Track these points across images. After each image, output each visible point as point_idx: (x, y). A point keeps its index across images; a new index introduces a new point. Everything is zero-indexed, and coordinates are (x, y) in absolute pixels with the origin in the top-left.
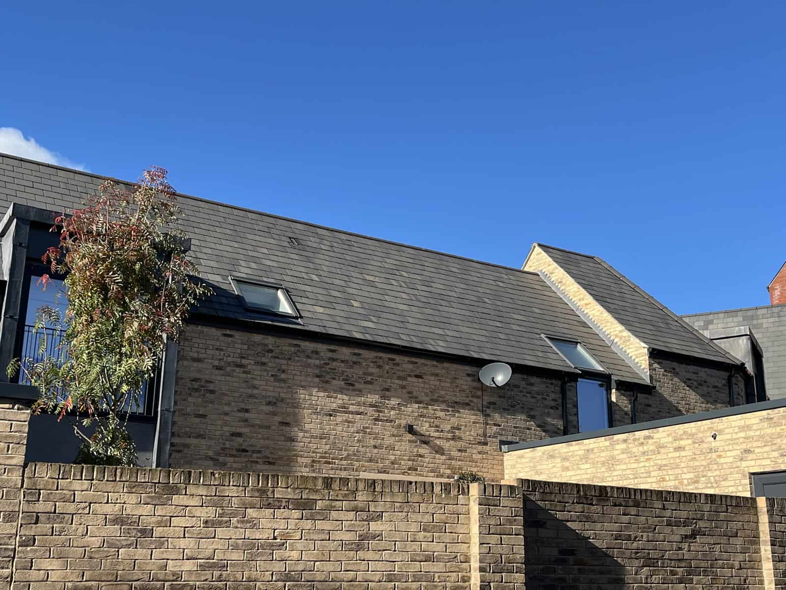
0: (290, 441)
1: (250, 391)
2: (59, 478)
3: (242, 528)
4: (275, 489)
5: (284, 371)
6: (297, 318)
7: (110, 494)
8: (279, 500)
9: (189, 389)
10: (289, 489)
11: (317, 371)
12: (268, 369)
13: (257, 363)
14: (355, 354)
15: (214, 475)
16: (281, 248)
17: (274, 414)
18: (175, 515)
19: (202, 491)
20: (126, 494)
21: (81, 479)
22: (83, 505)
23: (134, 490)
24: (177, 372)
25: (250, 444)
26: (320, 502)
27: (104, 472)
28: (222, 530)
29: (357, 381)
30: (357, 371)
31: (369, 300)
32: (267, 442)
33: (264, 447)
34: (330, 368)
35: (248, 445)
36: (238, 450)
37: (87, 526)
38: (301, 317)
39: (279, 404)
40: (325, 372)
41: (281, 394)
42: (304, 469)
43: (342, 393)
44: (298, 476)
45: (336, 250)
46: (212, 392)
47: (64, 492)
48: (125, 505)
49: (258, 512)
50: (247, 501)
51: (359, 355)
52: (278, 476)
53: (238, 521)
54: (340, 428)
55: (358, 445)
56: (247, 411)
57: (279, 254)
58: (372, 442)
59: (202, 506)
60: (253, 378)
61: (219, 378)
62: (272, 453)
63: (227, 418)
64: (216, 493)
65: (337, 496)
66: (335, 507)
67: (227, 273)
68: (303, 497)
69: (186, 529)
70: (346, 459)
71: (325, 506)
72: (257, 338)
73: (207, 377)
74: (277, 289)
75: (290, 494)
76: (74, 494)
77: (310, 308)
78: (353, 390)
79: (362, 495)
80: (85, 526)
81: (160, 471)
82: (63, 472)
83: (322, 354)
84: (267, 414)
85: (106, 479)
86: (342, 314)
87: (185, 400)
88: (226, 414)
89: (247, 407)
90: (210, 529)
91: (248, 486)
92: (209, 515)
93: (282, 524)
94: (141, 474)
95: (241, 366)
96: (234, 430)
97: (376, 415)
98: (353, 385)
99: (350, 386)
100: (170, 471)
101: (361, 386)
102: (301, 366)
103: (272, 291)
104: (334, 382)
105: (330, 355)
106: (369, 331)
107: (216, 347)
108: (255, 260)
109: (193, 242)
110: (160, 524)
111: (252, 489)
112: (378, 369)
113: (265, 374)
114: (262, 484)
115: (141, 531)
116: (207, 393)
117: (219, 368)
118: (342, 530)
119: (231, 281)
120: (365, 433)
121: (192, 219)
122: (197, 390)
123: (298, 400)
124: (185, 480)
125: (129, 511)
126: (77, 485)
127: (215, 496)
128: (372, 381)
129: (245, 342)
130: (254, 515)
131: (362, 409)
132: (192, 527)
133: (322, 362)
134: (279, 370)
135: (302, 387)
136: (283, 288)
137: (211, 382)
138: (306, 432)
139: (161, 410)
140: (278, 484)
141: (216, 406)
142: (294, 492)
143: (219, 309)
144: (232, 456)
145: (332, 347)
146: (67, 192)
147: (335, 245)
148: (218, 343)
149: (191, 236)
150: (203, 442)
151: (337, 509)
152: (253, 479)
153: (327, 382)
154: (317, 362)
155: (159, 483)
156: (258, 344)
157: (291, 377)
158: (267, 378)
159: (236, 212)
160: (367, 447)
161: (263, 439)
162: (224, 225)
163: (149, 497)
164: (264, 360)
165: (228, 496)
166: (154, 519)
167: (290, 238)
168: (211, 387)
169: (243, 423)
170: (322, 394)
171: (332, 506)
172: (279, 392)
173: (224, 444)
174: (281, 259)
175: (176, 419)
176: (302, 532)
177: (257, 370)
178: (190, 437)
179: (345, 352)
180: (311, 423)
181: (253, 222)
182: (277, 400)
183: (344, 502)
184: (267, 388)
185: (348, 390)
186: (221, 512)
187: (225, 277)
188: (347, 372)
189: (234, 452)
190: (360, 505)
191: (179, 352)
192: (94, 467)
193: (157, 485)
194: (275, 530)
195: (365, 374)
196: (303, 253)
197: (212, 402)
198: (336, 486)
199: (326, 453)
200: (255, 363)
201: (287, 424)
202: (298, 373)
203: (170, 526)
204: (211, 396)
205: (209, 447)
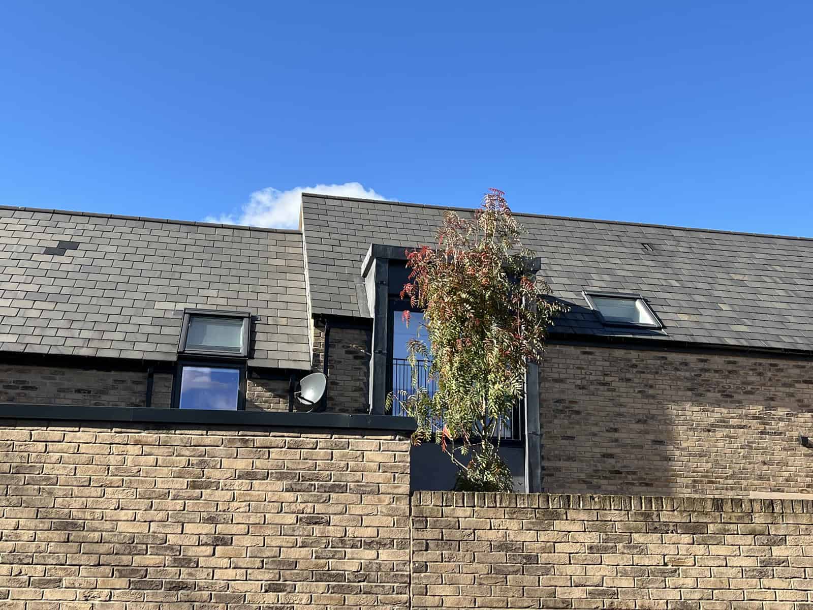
0: (666, 461)
1: (617, 409)
2: (442, 506)
3: (629, 554)
4: (660, 512)
5: (651, 387)
6: (660, 328)
7: (492, 520)
8: (666, 524)
9: (553, 411)
10: (676, 512)
11: (689, 384)
12: (634, 385)
13: (621, 380)
14: (729, 362)
15: (594, 499)
16: (635, 257)
17: (647, 432)
18: (558, 541)
19: (583, 516)
20: (508, 520)
21: (464, 506)
22: (468, 532)
23: (515, 516)
24: (540, 394)
25: (622, 465)
26: (711, 525)
27: (484, 499)
28: (609, 556)
29: (736, 392)
30: (734, 381)
31: (740, 302)
32: (641, 463)
33: (639, 468)
34: (702, 380)
35: (622, 467)
36: (611, 472)
37: (474, 552)
38: (664, 327)
39: (650, 422)
40: (697, 384)
41: (651, 411)
42: (685, 490)
43: (719, 406)
44: (683, 499)
45: (694, 250)
46: (578, 412)
47: (449, 519)
48: (508, 531)
49: (644, 537)
50: (632, 526)
51: (734, 363)
52: (662, 498)
53: (624, 547)
54: (720, 445)
55: (744, 461)
56: (616, 430)
57: (634, 262)
58: (760, 458)
59: (585, 531)
60: (619, 396)
61: (583, 398)
62: (647, 474)
63: (596, 439)
64: (598, 518)
65: (730, 518)
66: (729, 530)
67: (580, 288)
68: (692, 520)
69: (571, 555)
70: (732, 477)
71: (718, 529)
72: (619, 353)
73: (571, 397)
74: (635, 299)
75: (677, 518)
76: (459, 521)
77: (674, 317)
78: (731, 402)
79: (759, 517)
80: (472, 553)
81: (539, 496)
82: (446, 500)
83: (692, 365)
84: (640, 433)
85: (486, 506)
86: (710, 320)
87: (550, 422)
88: (595, 435)
89: (616, 427)
90: (595, 555)
91: (631, 510)
92: (592, 541)
93: (672, 550)
94: (520, 499)
95: (604, 384)
96: (604, 450)
97: (762, 427)
98: (731, 397)
99: (727, 398)
100: (548, 496)
101: (741, 397)
102: (670, 379)
103: (630, 302)
104: (709, 394)
105: (701, 365)
106: (744, 336)
107: (576, 366)
108: (609, 272)
109: (543, 260)
110: (544, 550)
111: (635, 513)
112: (759, 377)
113: (632, 391)
114: (645, 508)
115: (526, 557)
116: (572, 414)
117: (582, 388)
118: (740, 555)
119: (585, 296)
120: (751, 448)
121: (538, 237)
122: (561, 411)
123: (670, 417)
124: (564, 505)
125: (512, 537)
126: (460, 512)
127: (597, 521)
128: (753, 391)
129: (607, 358)
130: (641, 540)
131: (745, 422)
132: (577, 553)
133: (693, 374)
134: (646, 385)
135: (674, 402)
136: (640, 298)
137: (576, 402)
138: (683, 450)
139: (528, 434)
140: (663, 507)
141: (584, 427)
142: (681, 515)
143: (576, 327)
144: (605, 478)
145: (703, 357)
146: (417, 227)
147: (694, 245)
148: (578, 362)
149: (539, 255)
150: (574, 464)
151: (732, 533)
152: (635, 502)
153: (701, 395)
154: (687, 374)
155: (539, 508)
156: (620, 360)
157: (660, 392)
158: (634, 394)
159: (582, 224)
160: (754, 463)
161: (638, 459)
162: (571, 240)
163: (531, 523)
164: (629, 376)
165: (611, 521)
166: (538, 545)
167: (643, 244)
168: (576, 407)
169: (613, 444)
170: (696, 408)
171: (725, 530)
172: (649, 409)
173: (596, 466)
174: (635, 268)
175: (544, 442)
176: (695, 558)
177: (622, 387)
178: (560, 460)
179: (718, 361)
180: (688, 441)
181: (601, 232)
182: (647, 417)
183: (739, 525)
184: (635, 405)
185: (726, 402)
186: (605, 537)
187: (578, 293)
188: (722, 382)
189: (608, 475)
190: (758, 528)
191: (540, 373)
192: (474, 494)
193: (537, 510)
194: (665, 555)
195: (743, 383)
196: (660, 258)
197: (578, 423)
198: (727, 507)
199: (707, 472)
200: (620, 379)
201: (661, 443)
202: (668, 387)
203: (554, 552)
204: (577, 417)
205: (581, 470)
